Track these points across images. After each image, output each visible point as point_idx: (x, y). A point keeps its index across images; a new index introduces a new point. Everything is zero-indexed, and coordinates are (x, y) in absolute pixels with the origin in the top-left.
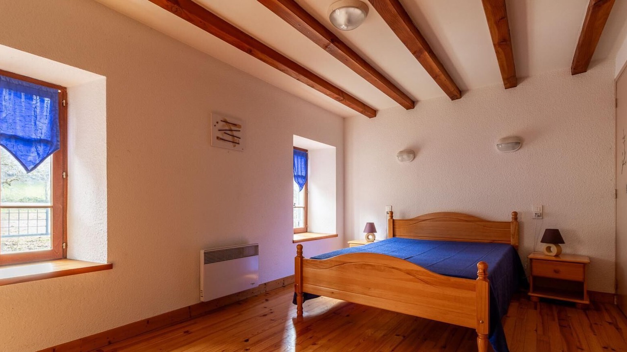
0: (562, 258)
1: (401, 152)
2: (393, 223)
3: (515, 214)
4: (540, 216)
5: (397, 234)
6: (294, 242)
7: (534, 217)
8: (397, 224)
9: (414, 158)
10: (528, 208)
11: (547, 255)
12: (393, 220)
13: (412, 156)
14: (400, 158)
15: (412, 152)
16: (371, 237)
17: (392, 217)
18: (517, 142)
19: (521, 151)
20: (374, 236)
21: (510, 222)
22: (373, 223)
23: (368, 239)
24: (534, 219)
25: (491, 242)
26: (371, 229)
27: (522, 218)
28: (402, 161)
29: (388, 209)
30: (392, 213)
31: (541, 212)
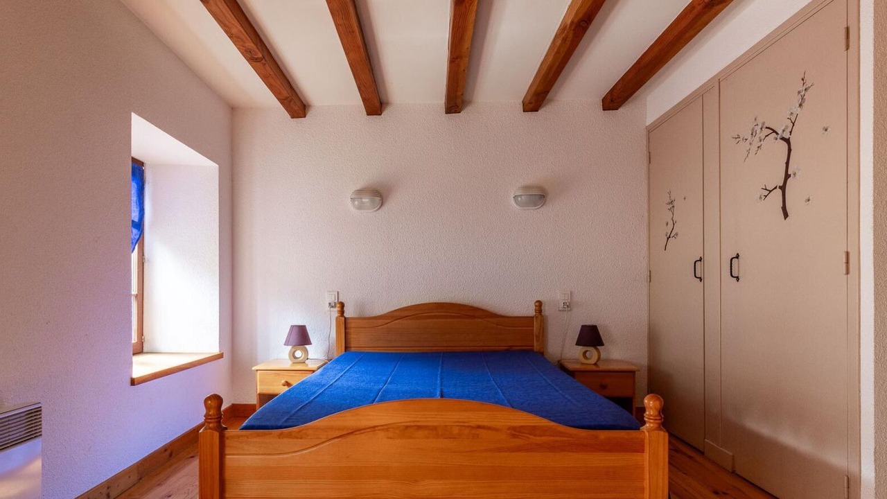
0: (603, 367)
1: (361, 192)
2: (345, 325)
3: (539, 304)
4: (568, 306)
5: (352, 345)
6: (133, 382)
7: (561, 309)
8: (352, 325)
9: (382, 205)
10: (554, 296)
11: (584, 364)
12: (345, 318)
13: (378, 199)
14: (356, 203)
15: (378, 194)
16: (299, 354)
17: (342, 312)
18: (539, 196)
19: (544, 209)
20: (306, 351)
21: (532, 317)
22: (305, 326)
23: (295, 358)
24: (560, 311)
25: (507, 349)
26: (301, 337)
27: (547, 310)
28: (360, 208)
29: (332, 298)
30: (342, 305)
31: (569, 301)
